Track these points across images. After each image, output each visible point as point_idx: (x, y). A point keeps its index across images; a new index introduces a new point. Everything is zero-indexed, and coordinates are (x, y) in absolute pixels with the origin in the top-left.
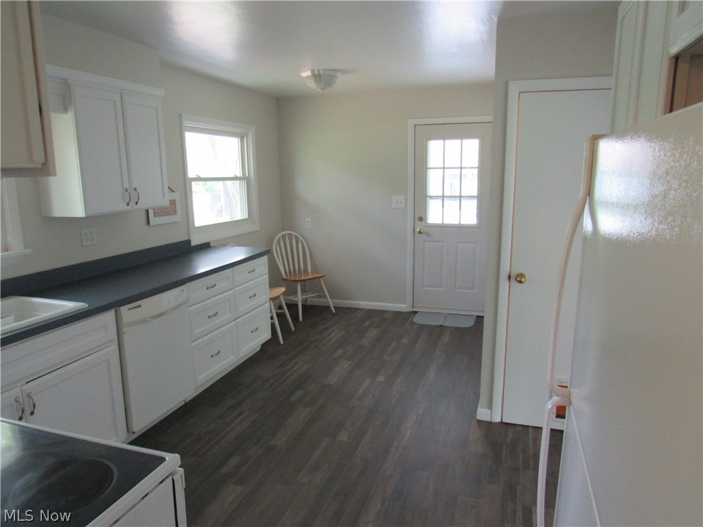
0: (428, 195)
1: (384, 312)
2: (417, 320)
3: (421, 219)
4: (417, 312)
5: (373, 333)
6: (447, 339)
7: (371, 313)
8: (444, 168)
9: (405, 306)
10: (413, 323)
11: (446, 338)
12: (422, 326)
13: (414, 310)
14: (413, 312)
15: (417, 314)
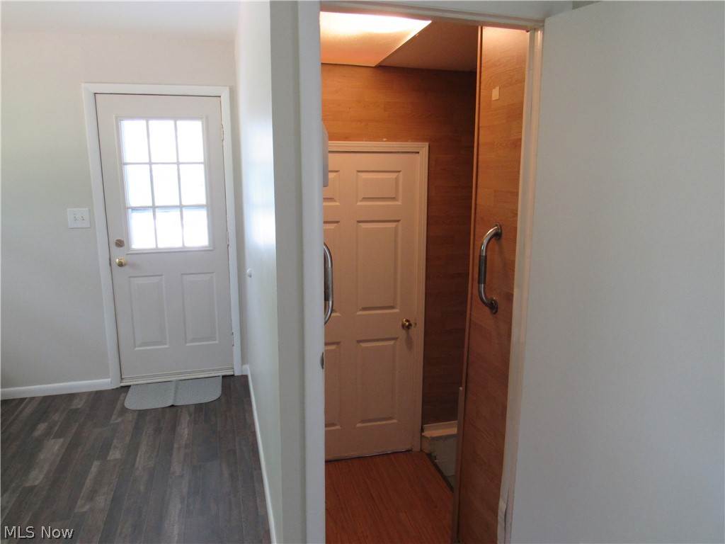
0: (128, 205)
1: (71, 397)
2: (133, 402)
3: (120, 244)
4: (129, 386)
5: (53, 448)
6: (186, 432)
7: (49, 404)
8: (150, 163)
9: (109, 380)
10: (124, 410)
11: (185, 429)
12: (142, 414)
13: (123, 384)
14: (122, 387)
15: (131, 390)
